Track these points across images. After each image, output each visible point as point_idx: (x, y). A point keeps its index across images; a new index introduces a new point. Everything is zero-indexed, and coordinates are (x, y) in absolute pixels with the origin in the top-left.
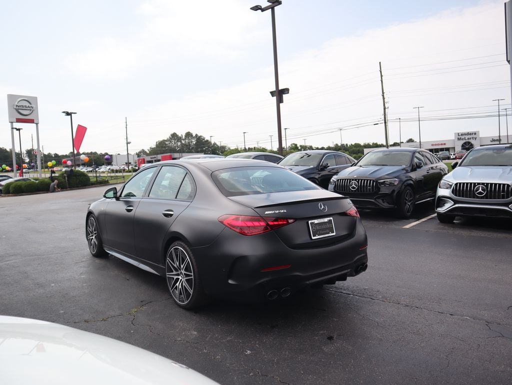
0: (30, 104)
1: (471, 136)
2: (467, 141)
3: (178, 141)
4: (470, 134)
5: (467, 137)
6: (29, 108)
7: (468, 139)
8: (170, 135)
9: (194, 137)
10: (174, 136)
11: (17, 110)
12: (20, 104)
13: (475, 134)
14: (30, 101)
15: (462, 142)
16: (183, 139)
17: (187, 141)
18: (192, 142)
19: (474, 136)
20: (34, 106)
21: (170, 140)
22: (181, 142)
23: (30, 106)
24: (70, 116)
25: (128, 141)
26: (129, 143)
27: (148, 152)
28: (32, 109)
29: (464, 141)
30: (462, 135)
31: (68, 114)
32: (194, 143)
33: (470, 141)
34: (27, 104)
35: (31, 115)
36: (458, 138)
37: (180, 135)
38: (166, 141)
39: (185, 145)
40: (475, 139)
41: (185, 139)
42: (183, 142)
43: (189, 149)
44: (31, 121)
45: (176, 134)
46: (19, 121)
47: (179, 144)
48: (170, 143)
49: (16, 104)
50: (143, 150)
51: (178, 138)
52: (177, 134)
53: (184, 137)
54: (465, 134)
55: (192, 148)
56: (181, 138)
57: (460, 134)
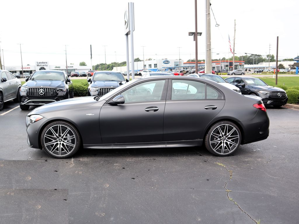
1: (44, 64)
2: (42, 67)
4: (44, 63)
5: (42, 64)
7: (43, 65)
13: (47, 63)
15: (39, 67)
19: (46, 64)
29: (41, 67)
30: (39, 63)
33: (44, 67)
36: (37, 65)
40: (47, 66)
54: (41, 63)
57: (38, 63)
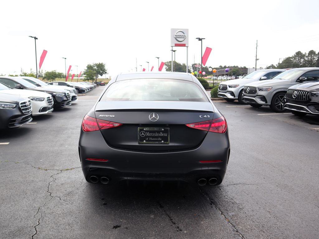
0: (184, 34)
3: (301, 58)
6: (183, 37)
8: (295, 53)
9: (317, 54)
10: (299, 54)
11: (176, 38)
12: (178, 34)
14: (184, 32)
16: (306, 57)
17: (310, 58)
18: (314, 59)
20: (186, 35)
21: (294, 57)
22: (304, 58)
23: (184, 35)
24: (201, 41)
25: (257, 58)
26: (258, 60)
27: (276, 67)
28: (185, 37)
31: (200, 39)
32: (316, 59)
34: (182, 34)
35: (184, 41)
37: (304, 53)
38: (291, 58)
39: (308, 61)
41: (308, 56)
42: (306, 59)
43: (311, 64)
44: (184, 45)
45: (300, 52)
46: (177, 45)
47: (302, 60)
48: (294, 60)
49: (176, 34)
50: (273, 65)
51: (302, 55)
52: (302, 52)
53: (307, 55)
55: (314, 64)
56: (304, 55)
